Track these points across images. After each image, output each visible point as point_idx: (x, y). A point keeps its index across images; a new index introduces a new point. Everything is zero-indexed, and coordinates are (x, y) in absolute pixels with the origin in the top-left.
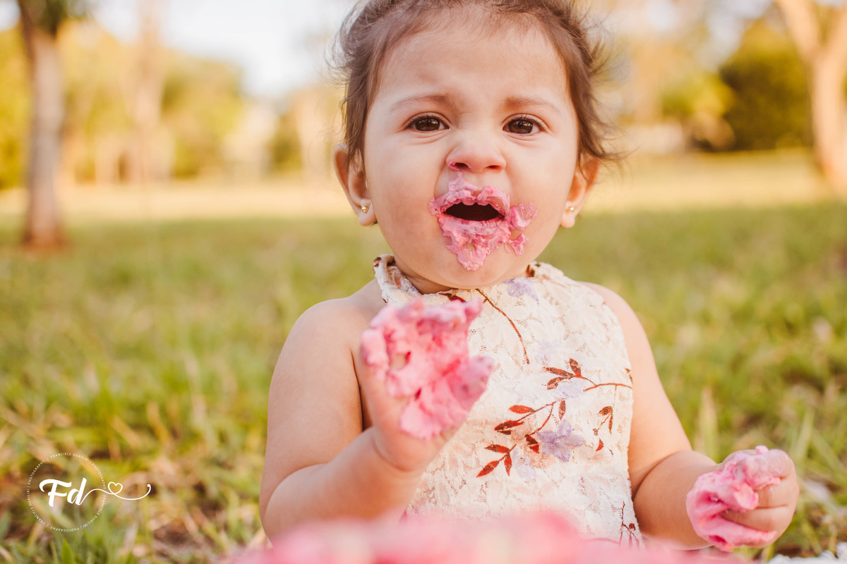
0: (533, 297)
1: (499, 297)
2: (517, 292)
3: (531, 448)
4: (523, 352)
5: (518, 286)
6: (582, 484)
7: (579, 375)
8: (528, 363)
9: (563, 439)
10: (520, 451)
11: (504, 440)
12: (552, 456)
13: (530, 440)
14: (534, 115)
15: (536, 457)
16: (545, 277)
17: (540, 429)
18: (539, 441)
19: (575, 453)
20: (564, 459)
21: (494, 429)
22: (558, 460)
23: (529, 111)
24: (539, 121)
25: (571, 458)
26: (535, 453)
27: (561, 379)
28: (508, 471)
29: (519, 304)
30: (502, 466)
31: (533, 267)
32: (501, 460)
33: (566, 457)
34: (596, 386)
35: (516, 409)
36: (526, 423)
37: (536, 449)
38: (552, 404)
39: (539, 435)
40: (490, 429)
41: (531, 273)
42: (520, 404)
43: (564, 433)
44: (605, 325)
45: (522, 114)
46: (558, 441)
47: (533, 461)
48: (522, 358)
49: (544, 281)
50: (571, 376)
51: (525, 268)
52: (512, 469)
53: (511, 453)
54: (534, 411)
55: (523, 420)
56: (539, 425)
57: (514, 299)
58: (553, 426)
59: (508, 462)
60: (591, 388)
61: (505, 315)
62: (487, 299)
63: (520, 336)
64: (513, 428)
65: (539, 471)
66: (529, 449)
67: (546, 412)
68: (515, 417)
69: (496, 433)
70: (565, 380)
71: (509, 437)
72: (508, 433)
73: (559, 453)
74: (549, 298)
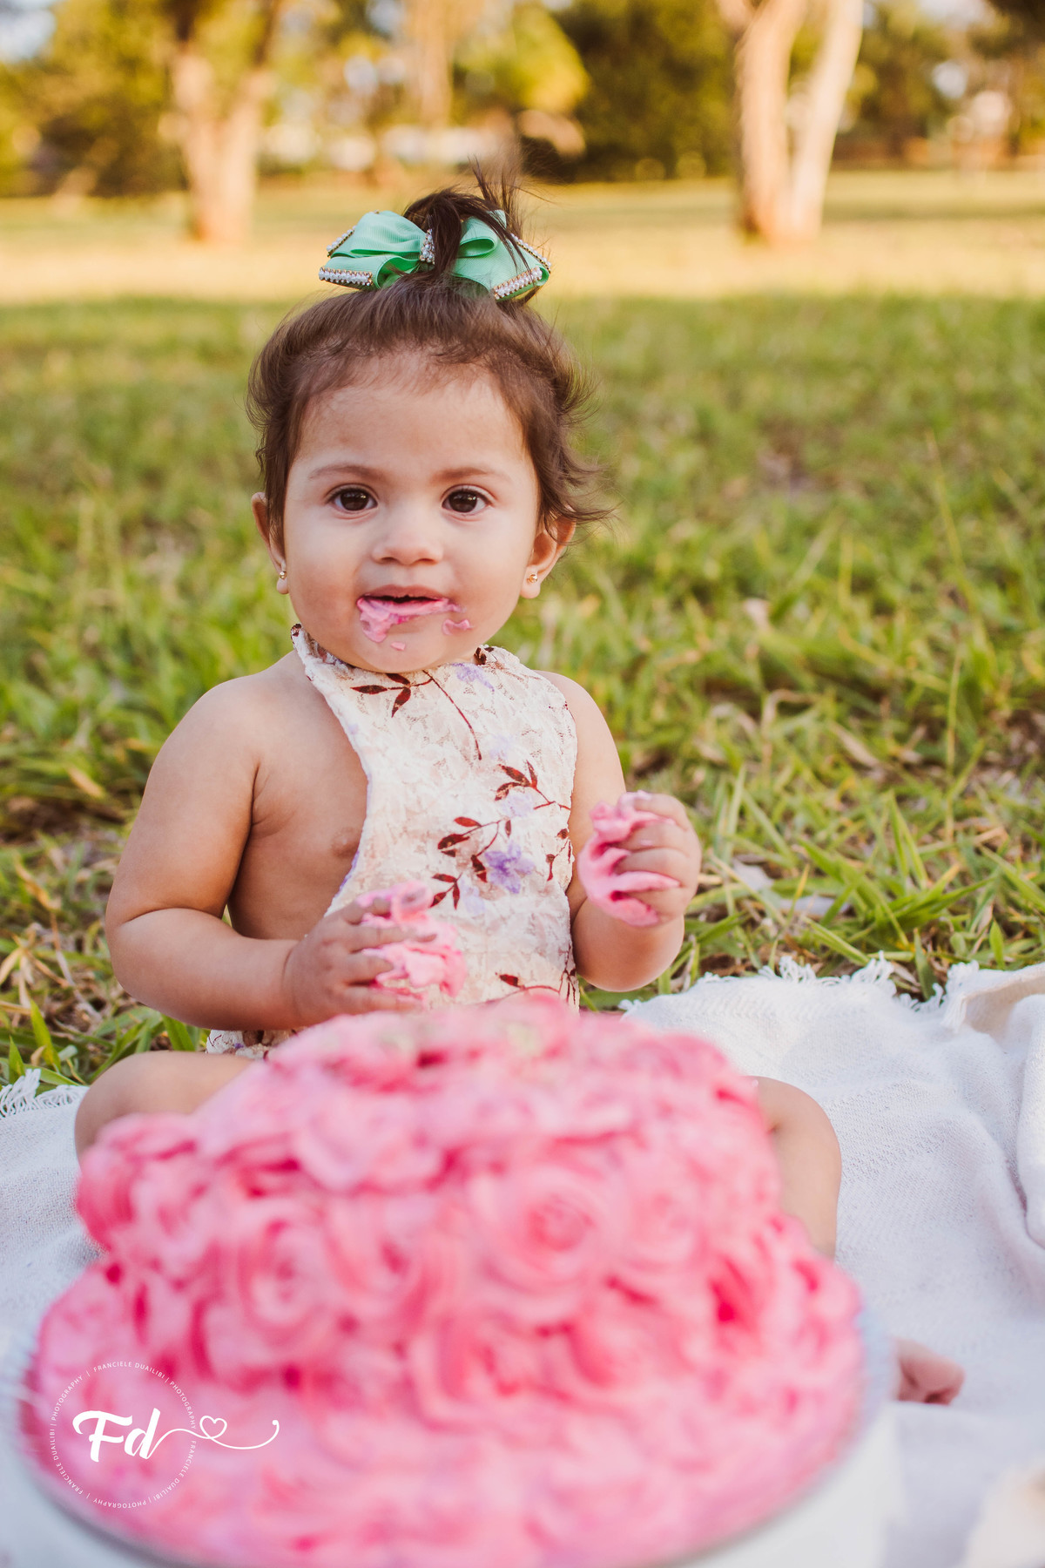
0: (486, 684)
1: (446, 679)
2: (467, 677)
3: (478, 876)
4: (474, 746)
5: (469, 671)
6: (531, 920)
7: (534, 786)
8: (480, 758)
9: (513, 862)
10: (467, 880)
11: (448, 866)
12: (501, 887)
13: (478, 866)
14: (478, 486)
15: (485, 887)
16: (498, 665)
17: (487, 848)
18: (486, 865)
19: (524, 883)
20: (514, 891)
21: (436, 846)
22: (507, 891)
23: (470, 483)
24: (484, 492)
25: (521, 890)
26: (482, 883)
27: (514, 785)
28: (455, 904)
29: (467, 691)
30: (449, 898)
31: (483, 651)
32: (449, 890)
33: (517, 887)
34: (550, 803)
35: (462, 821)
36: (472, 839)
37: (483, 877)
38: (498, 823)
39: (487, 855)
40: (432, 845)
41: (480, 659)
42: (466, 816)
43: (514, 854)
44: (561, 735)
45: (463, 485)
46: (507, 865)
47: (481, 893)
48: (473, 752)
49: (497, 671)
50: (527, 784)
51: (474, 651)
52: (461, 902)
53: (459, 882)
54: (480, 826)
55: (469, 835)
56: (487, 843)
57: (463, 684)
58: (502, 846)
59: (456, 894)
60: (543, 806)
61: (452, 702)
62: (432, 679)
63: (470, 727)
64: (457, 846)
65: (487, 903)
66: (476, 878)
67: (493, 828)
68: (460, 830)
69: (439, 854)
70: (518, 787)
71: (453, 860)
72: (452, 853)
73: (508, 882)
74: (503, 691)
